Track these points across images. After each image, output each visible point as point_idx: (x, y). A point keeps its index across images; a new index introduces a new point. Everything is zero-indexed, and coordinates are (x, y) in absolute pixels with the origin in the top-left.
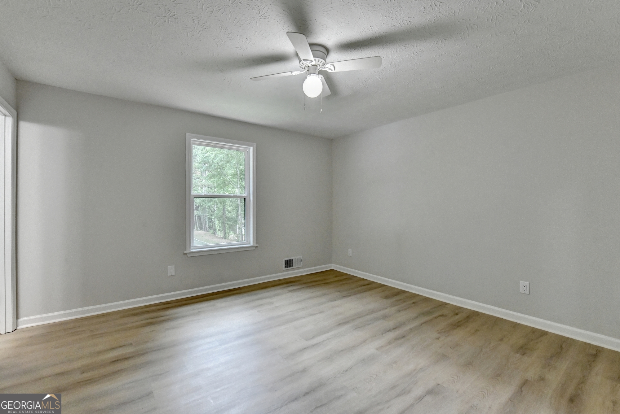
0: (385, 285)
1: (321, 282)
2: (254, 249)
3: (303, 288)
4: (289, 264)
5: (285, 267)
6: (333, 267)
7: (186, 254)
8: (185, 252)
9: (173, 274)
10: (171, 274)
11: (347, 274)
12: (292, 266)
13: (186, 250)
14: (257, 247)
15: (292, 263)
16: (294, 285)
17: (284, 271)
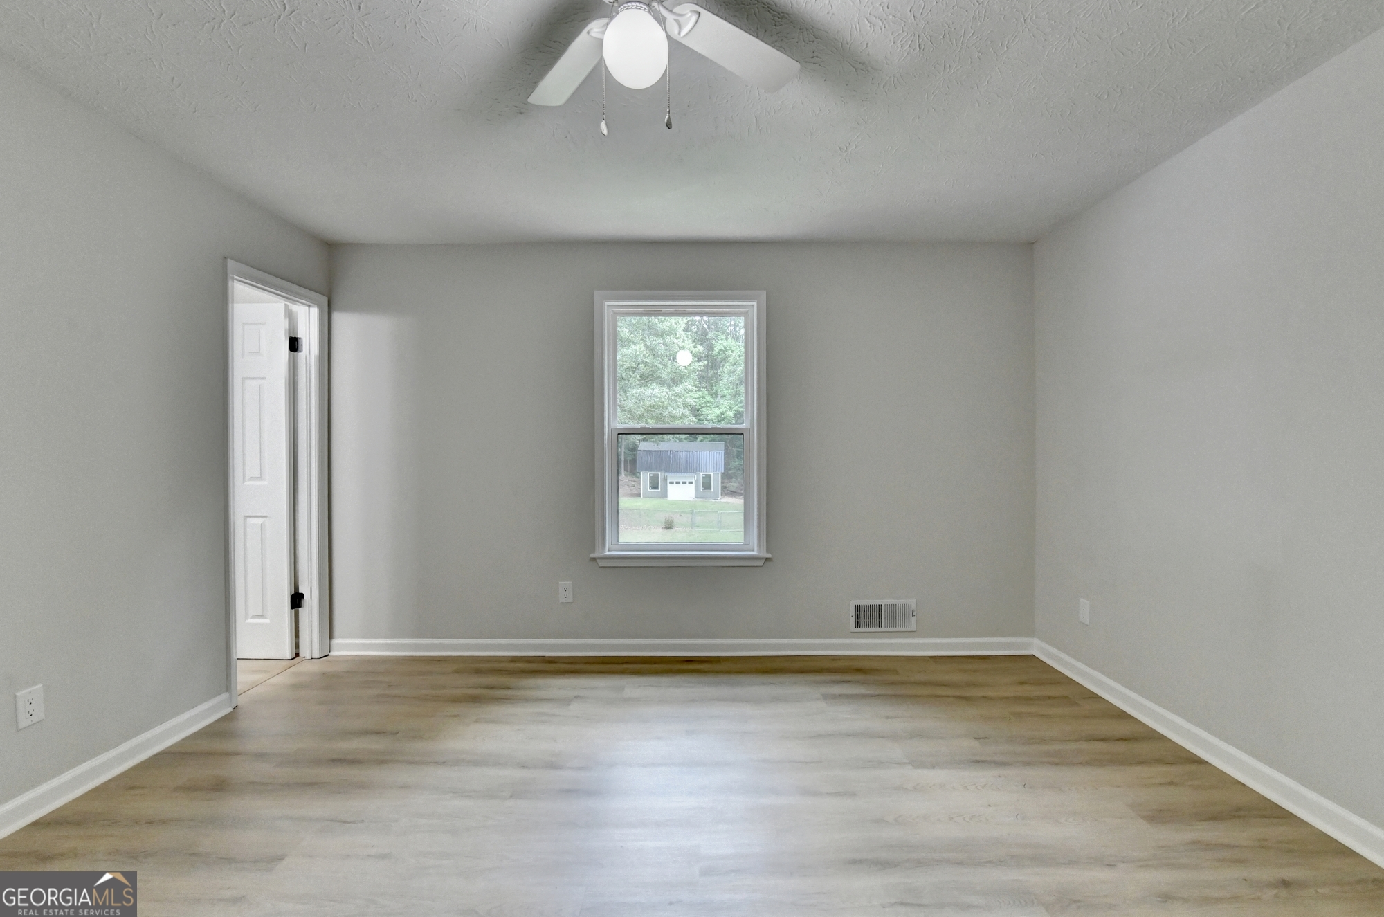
0: (1200, 762)
1: (950, 692)
2: (760, 563)
3: (872, 696)
4: (868, 616)
5: (857, 625)
6: (1037, 648)
7: (594, 559)
8: (592, 555)
9: (570, 600)
10: (564, 600)
11: (1070, 681)
12: (879, 625)
13: (593, 551)
14: (767, 559)
15: (880, 616)
16: (858, 682)
17: (853, 635)
